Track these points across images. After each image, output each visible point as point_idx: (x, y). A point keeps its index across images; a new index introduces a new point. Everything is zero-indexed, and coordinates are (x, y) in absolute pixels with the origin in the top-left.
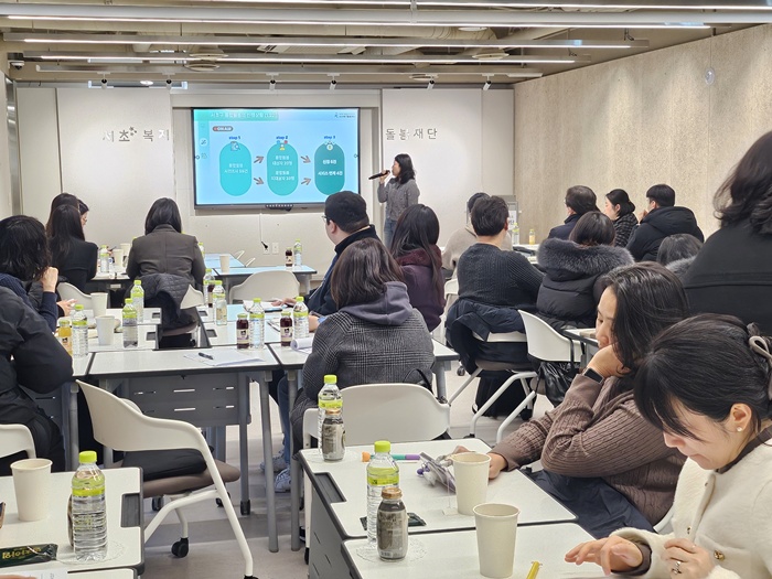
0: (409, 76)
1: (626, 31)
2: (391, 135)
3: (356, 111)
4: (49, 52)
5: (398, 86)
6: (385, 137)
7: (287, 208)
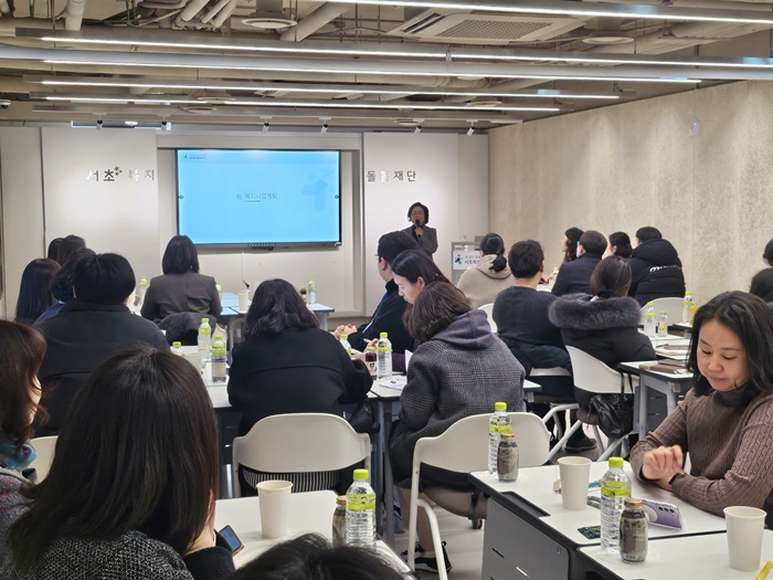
0: (394, 121)
1: (615, 83)
2: (372, 177)
3: (337, 153)
4: (55, 94)
5: (378, 129)
6: (366, 179)
7: (269, 248)
